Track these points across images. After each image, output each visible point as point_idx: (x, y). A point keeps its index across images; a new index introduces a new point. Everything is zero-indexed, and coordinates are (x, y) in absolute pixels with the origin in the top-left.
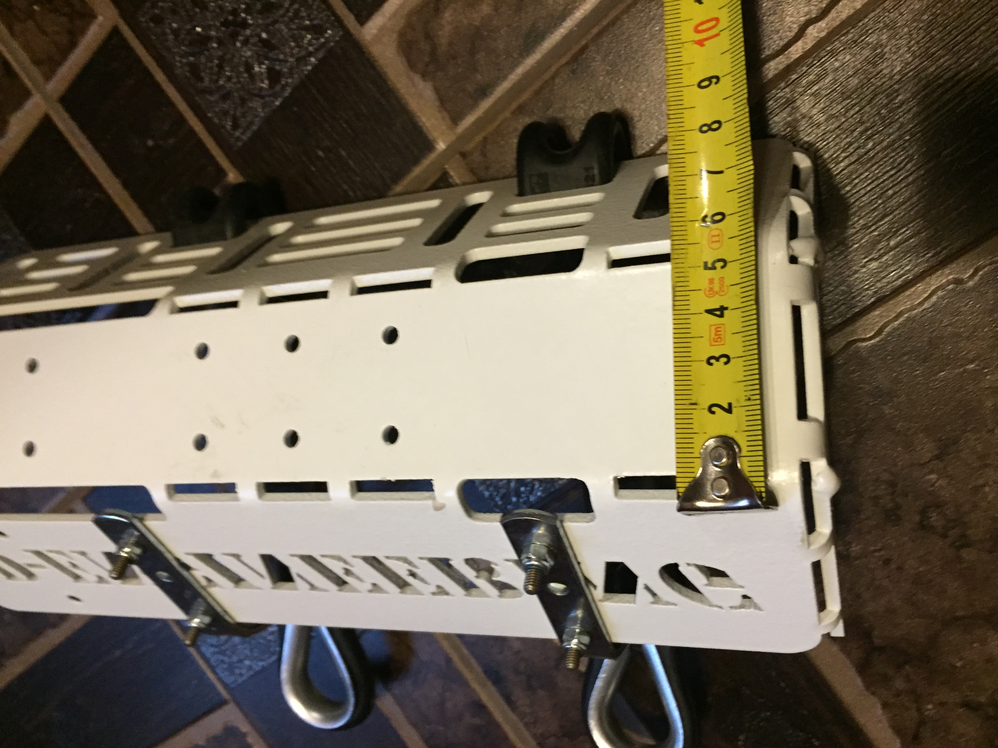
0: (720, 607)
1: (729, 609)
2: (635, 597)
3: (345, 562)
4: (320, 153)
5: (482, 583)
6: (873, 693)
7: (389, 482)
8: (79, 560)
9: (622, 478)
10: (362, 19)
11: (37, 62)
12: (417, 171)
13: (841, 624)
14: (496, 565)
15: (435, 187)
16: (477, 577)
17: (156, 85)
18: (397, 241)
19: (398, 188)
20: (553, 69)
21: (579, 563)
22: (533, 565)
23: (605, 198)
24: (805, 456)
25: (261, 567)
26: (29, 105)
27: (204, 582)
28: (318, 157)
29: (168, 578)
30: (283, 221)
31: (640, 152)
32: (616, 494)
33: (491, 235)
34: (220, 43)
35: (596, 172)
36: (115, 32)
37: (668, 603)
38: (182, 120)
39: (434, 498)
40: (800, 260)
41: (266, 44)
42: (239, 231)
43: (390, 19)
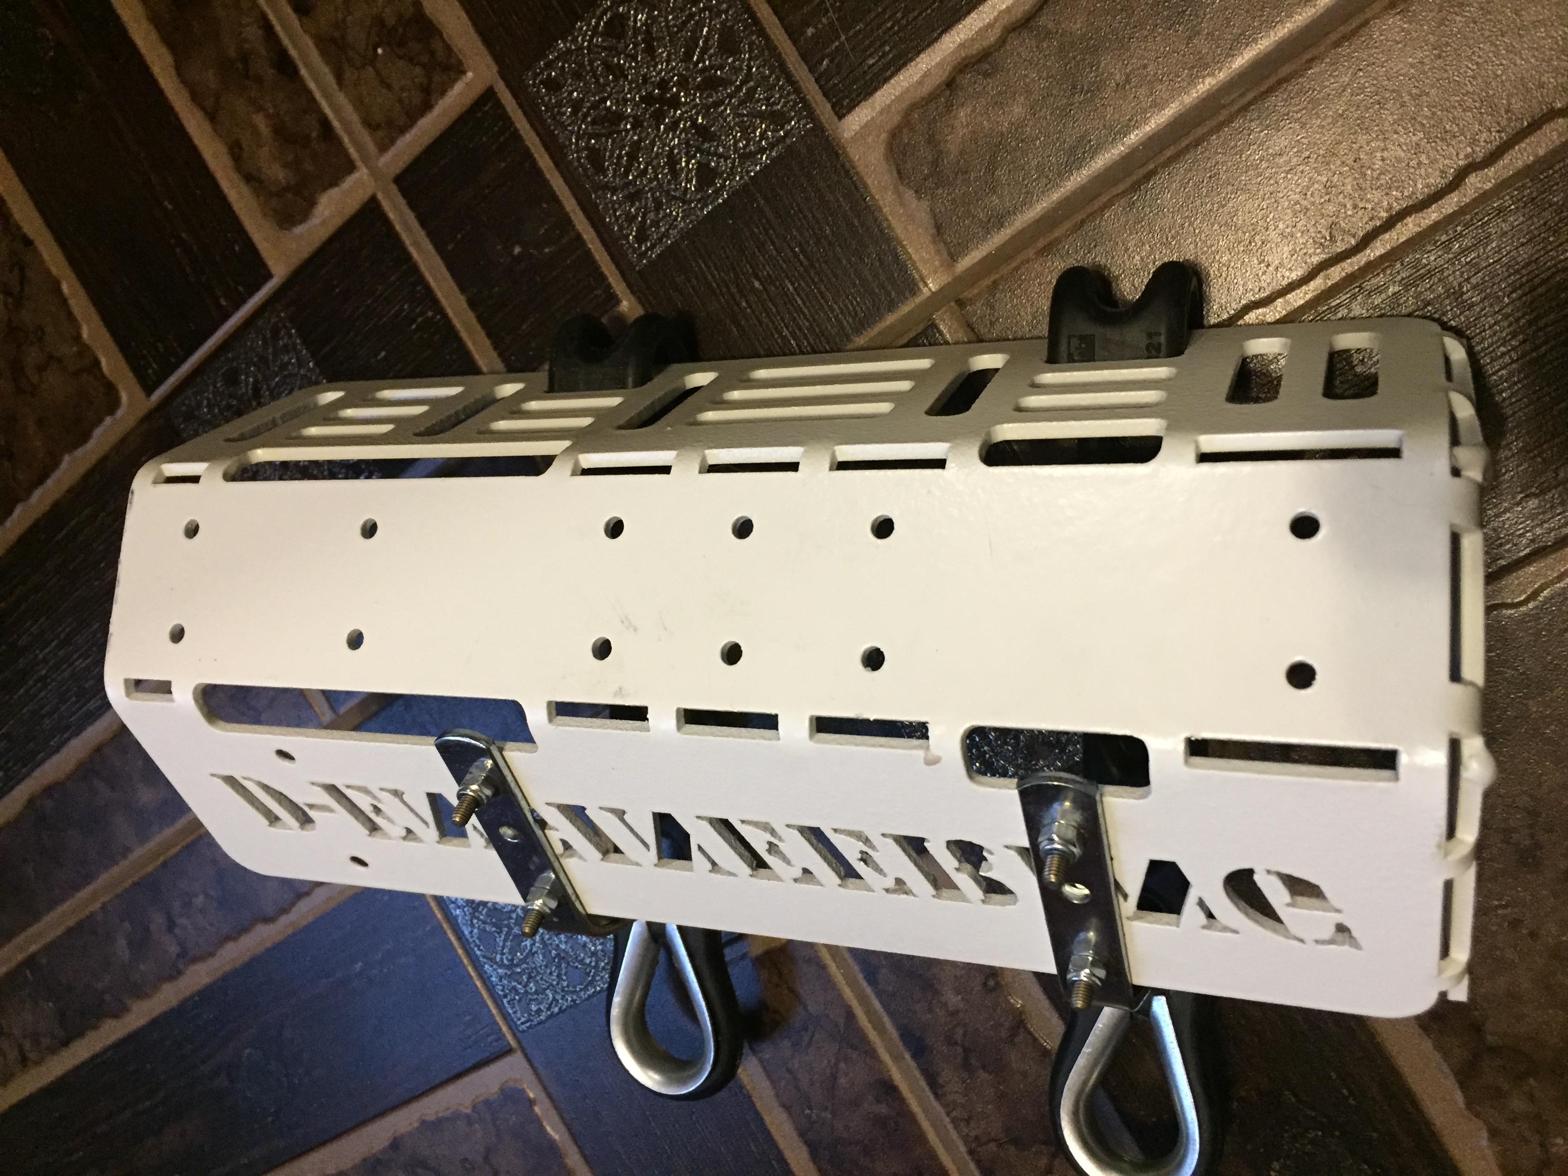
0: (1302, 941)
1: (1314, 943)
2: (1179, 919)
3: (773, 832)
4: (757, 284)
5: (963, 880)
6: (1477, 1116)
7: (867, 721)
8: (389, 804)
9: (1197, 740)
10: (841, 111)
11: (370, 125)
12: (890, 319)
13: (1465, 982)
14: (991, 853)
15: (913, 343)
16: (957, 870)
17: (538, 172)
18: (885, 407)
19: (860, 341)
20: (1104, 199)
21: (1112, 859)
22: (1056, 849)
23: (1177, 374)
24: (1458, 729)
25: (649, 833)
26: (349, 182)
27: (559, 848)
28: (753, 289)
29: (514, 838)
30: (704, 370)
31: (1213, 320)
32: (1186, 762)
33: (1019, 409)
34: (637, 124)
35: (1162, 339)
36: (489, 94)
37: (1226, 929)
38: (567, 222)
39: (928, 748)
40: (1465, 473)
41: (703, 132)
42: (643, 380)
43: (881, 112)
